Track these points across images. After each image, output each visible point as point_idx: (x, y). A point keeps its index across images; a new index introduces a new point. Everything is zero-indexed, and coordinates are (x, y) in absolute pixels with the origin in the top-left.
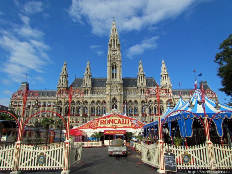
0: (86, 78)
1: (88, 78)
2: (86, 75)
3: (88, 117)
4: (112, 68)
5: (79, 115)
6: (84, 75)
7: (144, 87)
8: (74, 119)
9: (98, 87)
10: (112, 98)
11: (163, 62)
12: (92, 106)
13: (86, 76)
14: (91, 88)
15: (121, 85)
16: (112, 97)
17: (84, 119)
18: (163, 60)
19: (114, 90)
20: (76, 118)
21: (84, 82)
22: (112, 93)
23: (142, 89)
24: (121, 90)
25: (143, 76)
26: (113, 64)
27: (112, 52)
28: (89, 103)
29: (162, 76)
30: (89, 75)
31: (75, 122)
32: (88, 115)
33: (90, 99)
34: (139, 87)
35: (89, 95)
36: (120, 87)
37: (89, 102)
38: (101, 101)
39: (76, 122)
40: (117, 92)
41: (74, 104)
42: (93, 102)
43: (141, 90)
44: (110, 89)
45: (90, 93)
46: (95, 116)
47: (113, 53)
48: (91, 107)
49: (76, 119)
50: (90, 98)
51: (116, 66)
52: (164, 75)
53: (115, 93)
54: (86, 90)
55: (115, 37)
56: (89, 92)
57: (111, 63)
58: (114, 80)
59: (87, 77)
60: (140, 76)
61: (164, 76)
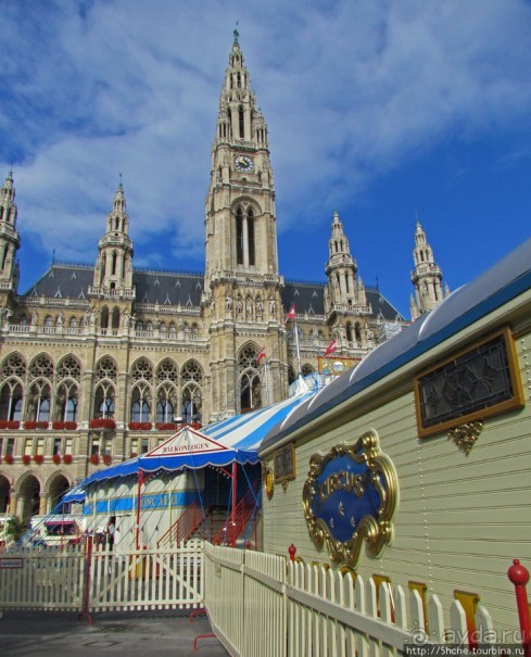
0: (109, 259)
1: (119, 260)
2: (109, 245)
3: (120, 436)
4: (234, 220)
5: (72, 426)
6: (101, 243)
7: (361, 316)
8: (45, 446)
9: (161, 303)
10: (238, 347)
11: (419, 229)
12: (136, 382)
13: (109, 251)
14: (134, 302)
15: (277, 293)
16: (241, 341)
17: (95, 443)
18: (418, 225)
19: (247, 311)
20: (58, 440)
21: (98, 273)
22: (237, 326)
23: (353, 321)
24: (278, 316)
25: (350, 272)
26: (242, 203)
27: (236, 157)
28: (122, 371)
29: (421, 281)
30: (122, 247)
31: (49, 456)
32: (120, 425)
33: (128, 352)
34: (340, 314)
35: (123, 332)
36: (275, 299)
37: (125, 362)
38: (180, 364)
39: (56, 460)
40: (259, 322)
41: (49, 373)
42: (143, 364)
43: (349, 324)
44: (230, 307)
45: (130, 325)
46: (153, 429)
47: (241, 159)
48: (131, 388)
49: (58, 444)
50: (130, 345)
51: (250, 212)
52: (430, 275)
53: (254, 327)
54: (111, 310)
55: (247, 99)
56: (124, 319)
57: (232, 199)
58: (247, 272)
59: (115, 257)
60: (342, 271)
61: (430, 280)
